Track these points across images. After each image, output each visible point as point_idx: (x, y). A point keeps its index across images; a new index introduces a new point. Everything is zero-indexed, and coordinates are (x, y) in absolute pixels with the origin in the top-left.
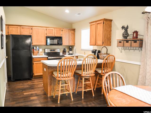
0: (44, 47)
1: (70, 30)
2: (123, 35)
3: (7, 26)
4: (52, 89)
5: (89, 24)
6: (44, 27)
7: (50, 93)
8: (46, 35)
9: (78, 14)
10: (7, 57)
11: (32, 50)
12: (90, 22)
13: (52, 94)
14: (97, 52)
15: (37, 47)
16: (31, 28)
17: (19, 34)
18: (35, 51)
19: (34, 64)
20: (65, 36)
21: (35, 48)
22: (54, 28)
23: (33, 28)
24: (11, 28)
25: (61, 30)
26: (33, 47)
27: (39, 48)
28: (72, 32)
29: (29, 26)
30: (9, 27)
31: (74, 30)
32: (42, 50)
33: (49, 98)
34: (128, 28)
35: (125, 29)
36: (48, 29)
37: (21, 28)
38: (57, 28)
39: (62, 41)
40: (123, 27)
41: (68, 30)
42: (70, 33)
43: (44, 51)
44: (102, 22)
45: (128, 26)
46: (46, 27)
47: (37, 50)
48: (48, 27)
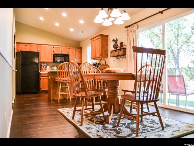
0: (52, 65)
1: (77, 49)
2: (114, 46)
3: (17, 44)
4: (55, 93)
5: (91, 41)
6: (52, 45)
7: (53, 96)
8: (53, 53)
9: (82, 32)
10: (16, 71)
11: (40, 67)
12: (91, 38)
13: (54, 97)
14: (97, 64)
15: (45, 64)
16: (40, 45)
17: (28, 50)
18: (43, 67)
19: (42, 79)
20: (71, 54)
21: (42, 65)
22: (61, 46)
23: (41, 46)
24: (20, 46)
25: (68, 48)
26: (41, 64)
27: (47, 65)
28: (79, 50)
29: (37, 44)
30: (19, 45)
31: (81, 48)
32: (50, 67)
33: (51, 100)
34: (117, 41)
35: (115, 41)
36: (55, 47)
37: (30, 46)
38: (64, 46)
39: (69, 58)
40: (113, 40)
41: (75, 48)
42: (77, 51)
43: (51, 68)
44: (99, 37)
45: (117, 39)
46: (54, 45)
47: (45, 67)
48: (55, 45)
